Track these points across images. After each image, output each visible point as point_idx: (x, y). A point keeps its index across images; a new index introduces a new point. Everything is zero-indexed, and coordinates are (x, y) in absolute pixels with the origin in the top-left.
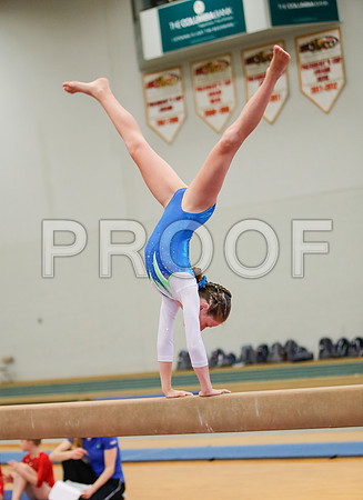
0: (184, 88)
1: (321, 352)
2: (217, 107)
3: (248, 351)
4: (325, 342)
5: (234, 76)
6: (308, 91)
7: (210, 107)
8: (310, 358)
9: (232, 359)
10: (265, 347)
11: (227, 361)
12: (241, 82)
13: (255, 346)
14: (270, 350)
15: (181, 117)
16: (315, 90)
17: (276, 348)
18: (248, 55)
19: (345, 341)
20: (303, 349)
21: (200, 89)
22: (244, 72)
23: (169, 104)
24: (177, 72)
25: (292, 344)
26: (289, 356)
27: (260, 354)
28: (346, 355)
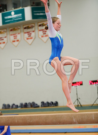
0: (7, 35)
1: (42, 105)
2: (16, 40)
3: (22, 104)
4: (43, 103)
5: (21, 32)
6: (40, 37)
7: (14, 40)
8: (38, 107)
9: (17, 106)
10: (26, 103)
11: (16, 107)
12: (22, 33)
13: (24, 103)
14: (28, 104)
15: (6, 42)
16: (42, 37)
17: (29, 104)
18: (25, 26)
19: (48, 102)
20: (37, 104)
21: (11, 35)
22: (23, 31)
23: (3, 38)
24: (5, 30)
25: (34, 103)
26: (33, 106)
27: (25, 105)
28: (48, 106)
